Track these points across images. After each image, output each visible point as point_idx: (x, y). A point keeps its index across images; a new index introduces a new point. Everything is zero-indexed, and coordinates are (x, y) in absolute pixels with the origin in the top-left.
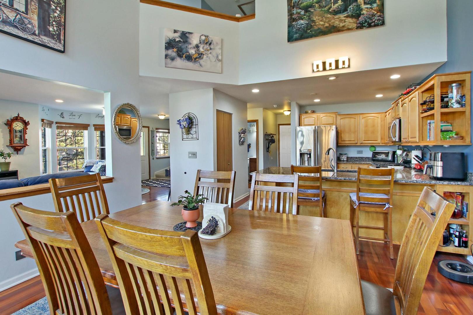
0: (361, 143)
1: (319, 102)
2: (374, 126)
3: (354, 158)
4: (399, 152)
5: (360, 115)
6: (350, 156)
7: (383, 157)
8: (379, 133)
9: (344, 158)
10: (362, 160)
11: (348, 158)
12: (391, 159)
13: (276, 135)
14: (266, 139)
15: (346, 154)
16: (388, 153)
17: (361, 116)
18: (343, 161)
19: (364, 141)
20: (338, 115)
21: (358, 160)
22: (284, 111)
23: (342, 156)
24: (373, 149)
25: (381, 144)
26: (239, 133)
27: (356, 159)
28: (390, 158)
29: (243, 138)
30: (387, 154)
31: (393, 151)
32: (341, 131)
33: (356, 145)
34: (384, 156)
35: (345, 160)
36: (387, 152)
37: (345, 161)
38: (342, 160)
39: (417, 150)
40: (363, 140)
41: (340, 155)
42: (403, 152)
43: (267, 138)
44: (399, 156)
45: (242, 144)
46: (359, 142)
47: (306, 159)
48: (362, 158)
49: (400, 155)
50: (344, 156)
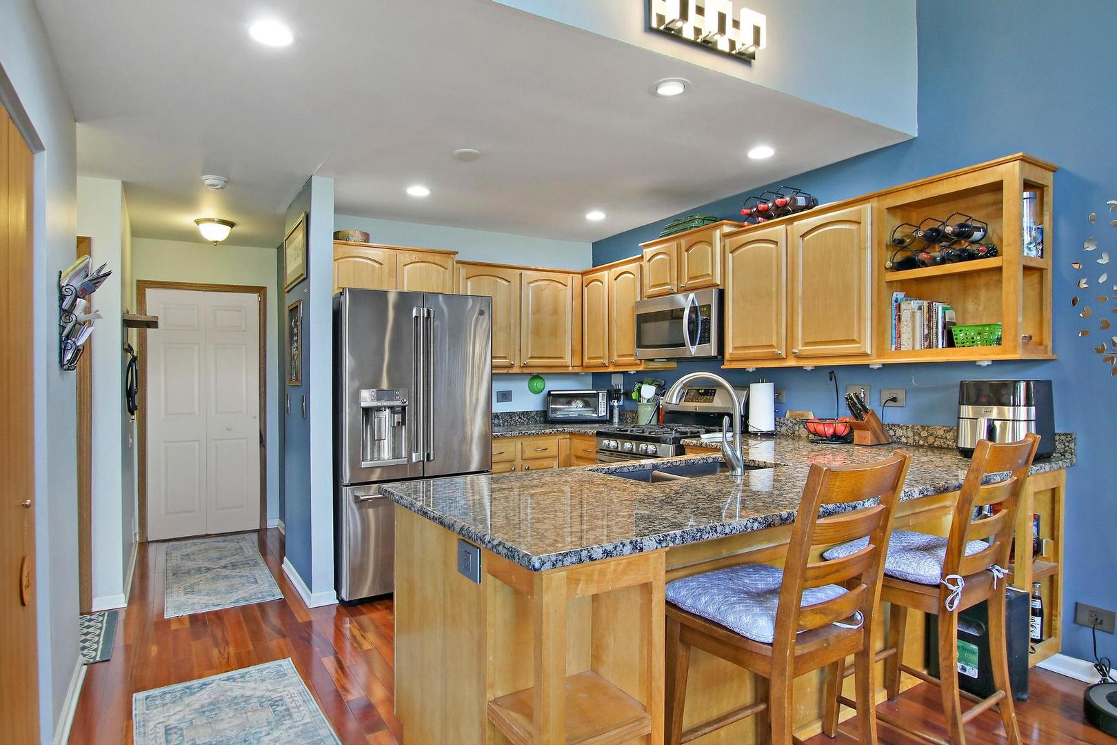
0: (525, 366)
2: (556, 311)
7: (578, 408)
8: (568, 334)
10: (512, 422)
16: (597, 395)
17: (524, 275)
20: (458, 263)
21: (501, 421)
22: (198, 222)
25: (570, 370)
27: (497, 421)
28: (603, 411)
33: (511, 371)
34: (581, 406)
36: (595, 392)
40: (529, 356)
46: (518, 363)
48: (511, 415)
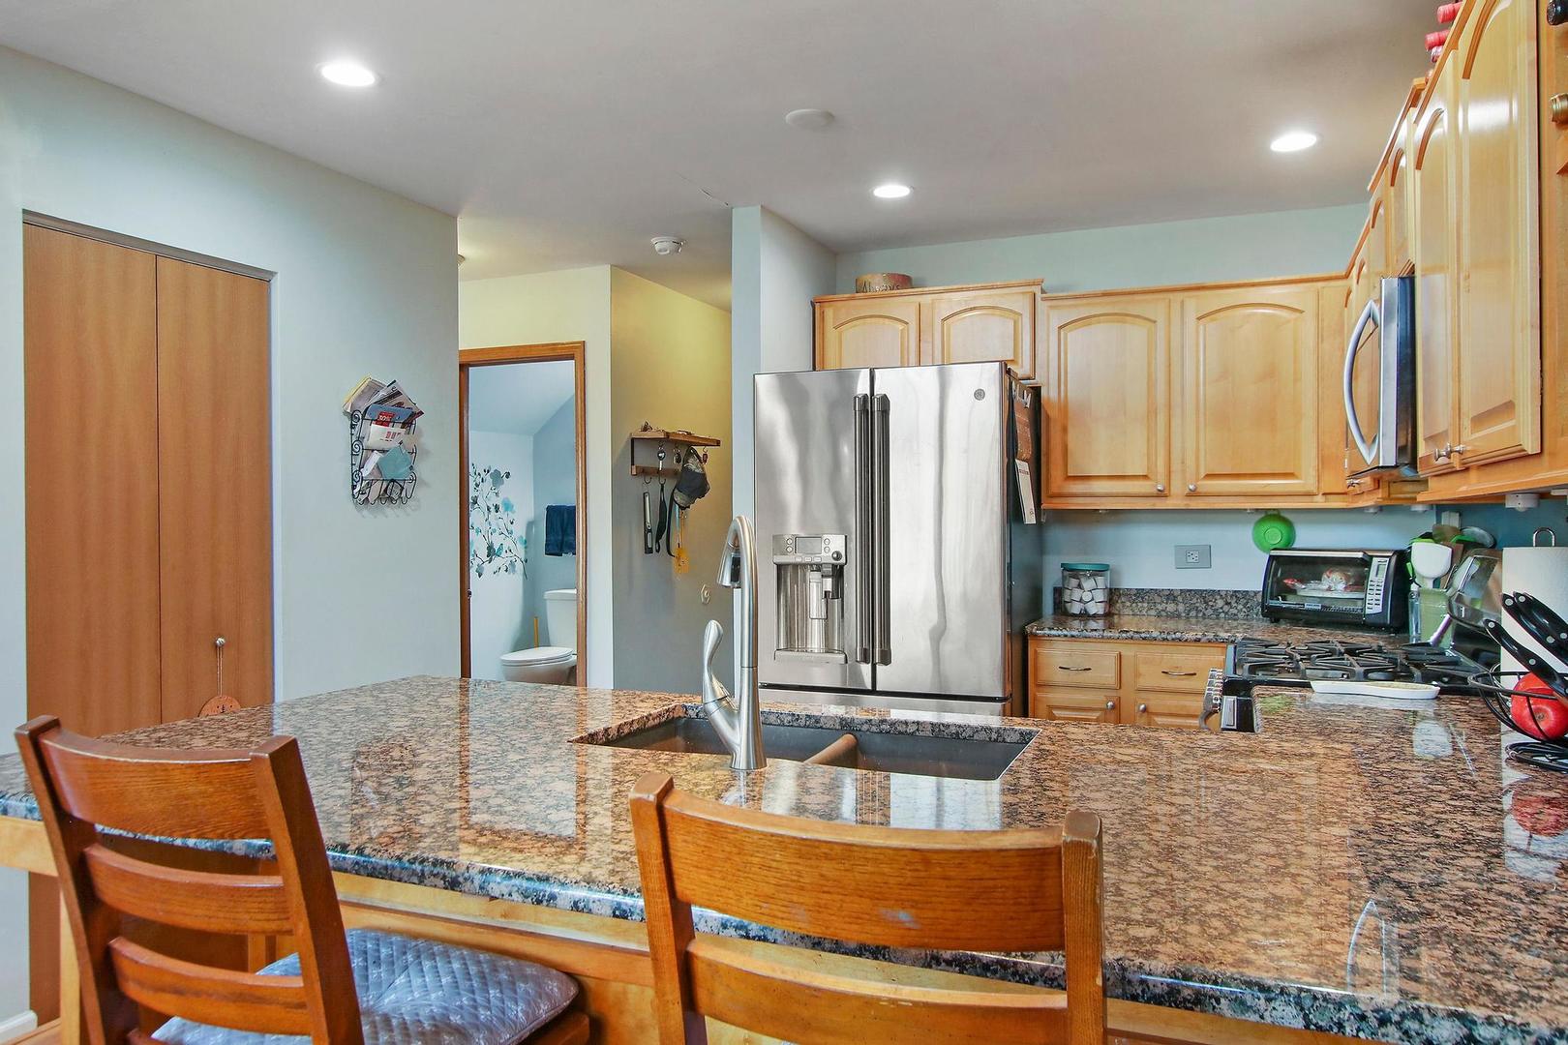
0: (1193, 494)
1: (902, 199)
2: (1270, 373)
3: (1158, 599)
4: (1429, 560)
5: (1180, 296)
6: (1130, 581)
7: (1332, 588)
8: (1308, 424)
9: (1087, 597)
10: (1209, 612)
11: (1113, 595)
12: (1378, 609)
13: (718, 443)
14: (643, 472)
15: (1100, 571)
16: (1366, 562)
17: (1194, 304)
18: (1085, 616)
19: (1209, 476)
20: (1043, 299)
21: (1181, 607)
23: (1074, 582)
24: (1275, 534)
25: (1319, 502)
26: (352, 416)
27: (1171, 607)
28: (1374, 603)
29: (383, 451)
30: (1357, 568)
31: (1396, 552)
32: (1064, 408)
33: (1160, 504)
34: (1341, 586)
35: (1096, 608)
36: (1360, 555)
37: (1095, 617)
38: (1076, 609)
39: (1543, 542)
40: (1203, 475)
41: (1064, 578)
42: (1456, 560)
43: (644, 458)
44: (1429, 585)
45: (386, 497)
46: (1177, 487)
47: (816, 605)
48: (1206, 596)
49: (1437, 582)
50: (1088, 584)
